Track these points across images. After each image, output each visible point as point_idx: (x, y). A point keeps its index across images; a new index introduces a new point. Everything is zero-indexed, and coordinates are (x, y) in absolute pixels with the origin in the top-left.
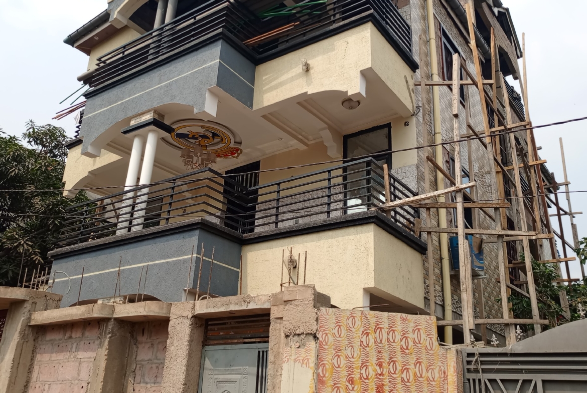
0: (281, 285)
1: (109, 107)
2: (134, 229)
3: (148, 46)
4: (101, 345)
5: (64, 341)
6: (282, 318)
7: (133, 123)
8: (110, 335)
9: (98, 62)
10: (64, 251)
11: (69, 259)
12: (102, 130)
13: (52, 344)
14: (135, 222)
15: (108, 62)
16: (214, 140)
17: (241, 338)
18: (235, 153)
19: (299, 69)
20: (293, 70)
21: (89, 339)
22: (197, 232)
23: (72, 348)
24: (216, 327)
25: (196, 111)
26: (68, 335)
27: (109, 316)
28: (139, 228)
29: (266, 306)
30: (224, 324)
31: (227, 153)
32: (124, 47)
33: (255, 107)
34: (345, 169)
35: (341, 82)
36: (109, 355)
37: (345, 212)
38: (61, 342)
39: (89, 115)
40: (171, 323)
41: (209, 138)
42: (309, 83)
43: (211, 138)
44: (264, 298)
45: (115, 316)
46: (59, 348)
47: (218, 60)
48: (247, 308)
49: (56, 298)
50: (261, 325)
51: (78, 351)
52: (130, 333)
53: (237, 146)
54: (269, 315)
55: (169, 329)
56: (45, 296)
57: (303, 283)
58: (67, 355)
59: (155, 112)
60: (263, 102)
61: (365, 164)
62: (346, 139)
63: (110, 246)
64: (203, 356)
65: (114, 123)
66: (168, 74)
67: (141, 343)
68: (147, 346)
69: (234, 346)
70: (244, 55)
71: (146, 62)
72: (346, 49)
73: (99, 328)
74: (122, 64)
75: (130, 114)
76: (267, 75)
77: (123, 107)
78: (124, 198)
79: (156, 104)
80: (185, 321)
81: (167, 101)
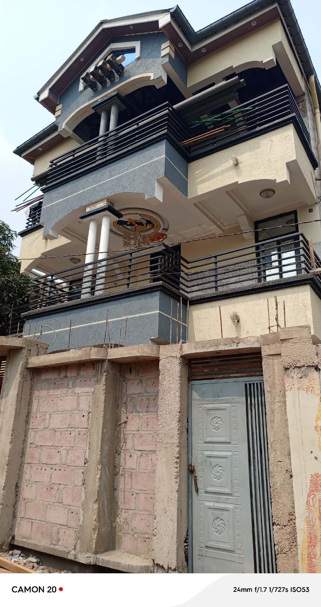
0: (269, 328)
1: (65, 199)
2: (97, 293)
3: (96, 148)
4: (98, 381)
5: (60, 380)
6: (280, 354)
7: (88, 210)
8: (105, 374)
9: (51, 164)
10: (36, 312)
11: (41, 318)
12: (61, 216)
13: (48, 382)
14: (98, 288)
15: (58, 164)
16: (147, 226)
17: (226, 374)
18: (161, 238)
19: (231, 163)
20: (223, 165)
21: (84, 377)
22: (158, 293)
23: (68, 385)
24: (200, 366)
25: (147, 197)
26: (63, 375)
27: (105, 358)
28: (101, 292)
29: (256, 345)
30: (208, 362)
31: (154, 238)
32: (74, 151)
33: (190, 196)
34: (257, 248)
35: (269, 172)
36: (106, 389)
37: (281, 276)
38: (56, 380)
39: (48, 206)
40: (161, 363)
41: (143, 225)
42: (239, 174)
43: (145, 225)
44: (252, 340)
45: (109, 358)
46: (56, 386)
47: (164, 156)
48: (237, 348)
49: (45, 347)
50: (246, 362)
51: (75, 387)
52: (119, 372)
53: (164, 232)
54: (260, 353)
55: (160, 367)
56: (37, 345)
57: (284, 326)
58: (65, 390)
59: (108, 200)
60: (196, 191)
61: (276, 243)
62: (257, 224)
63: (78, 307)
64: (190, 389)
65: (71, 211)
66: (118, 169)
67: (130, 380)
68: (136, 382)
69: (220, 380)
70: (180, 154)
71: (95, 162)
72: (271, 146)
73: (94, 368)
74: (73, 164)
75: (85, 203)
76: (198, 170)
77: (78, 197)
78: (85, 269)
79: (108, 194)
80: (174, 360)
81: (119, 190)
